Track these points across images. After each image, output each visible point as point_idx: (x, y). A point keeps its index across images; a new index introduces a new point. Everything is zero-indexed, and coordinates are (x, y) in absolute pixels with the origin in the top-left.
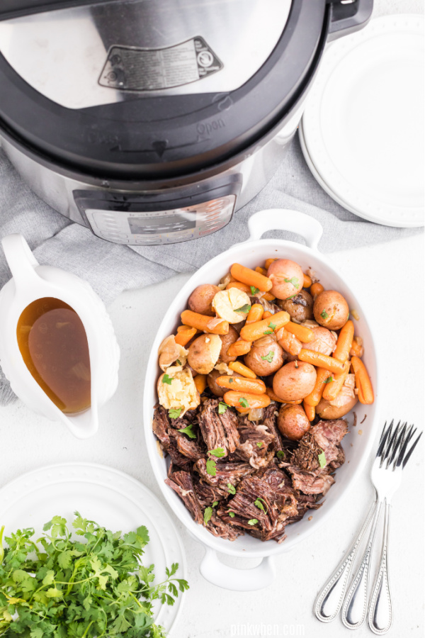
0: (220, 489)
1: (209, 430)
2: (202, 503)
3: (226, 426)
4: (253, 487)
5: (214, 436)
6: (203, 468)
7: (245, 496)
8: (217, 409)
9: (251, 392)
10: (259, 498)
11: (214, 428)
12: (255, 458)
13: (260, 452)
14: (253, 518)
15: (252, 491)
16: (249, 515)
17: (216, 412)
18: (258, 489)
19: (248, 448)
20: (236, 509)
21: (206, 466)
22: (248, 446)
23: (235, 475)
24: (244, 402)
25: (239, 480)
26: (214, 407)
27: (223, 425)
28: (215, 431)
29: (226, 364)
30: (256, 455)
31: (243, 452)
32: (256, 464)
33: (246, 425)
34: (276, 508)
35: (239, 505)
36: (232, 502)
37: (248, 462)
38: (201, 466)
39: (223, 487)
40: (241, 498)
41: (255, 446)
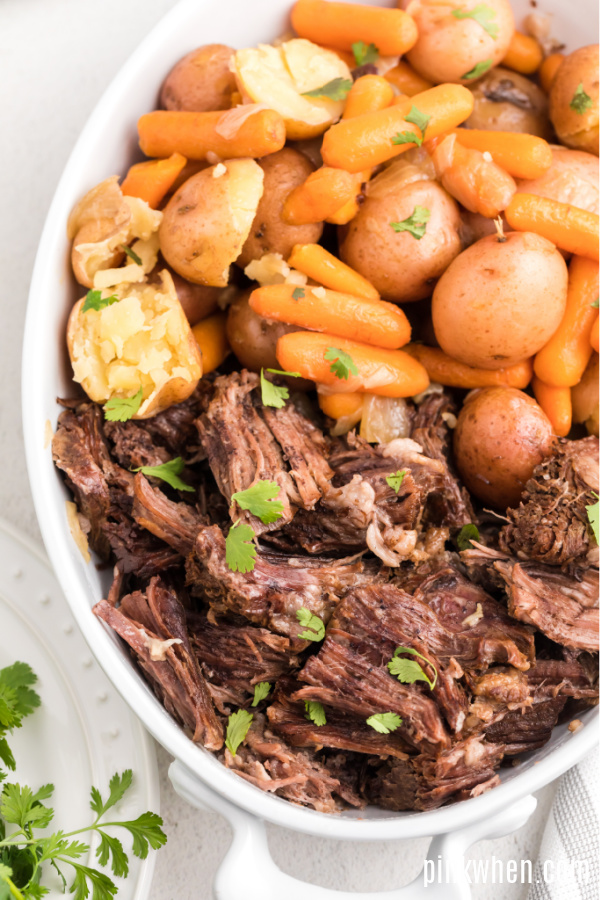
0: (275, 632)
1: (232, 450)
2: (219, 694)
3: (287, 442)
4: (379, 613)
5: (248, 464)
6: (215, 556)
7: (357, 647)
8: (256, 394)
9: (367, 340)
10: (403, 647)
11: (249, 444)
12: (383, 528)
13: (400, 509)
14: (383, 709)
15: (380, 626)
16: (372, 702)
17: (254, 404)
18: (398, 621)
19: (361, 495)
20: (329, 683)
21: (223, 549)
22: (360, 490)
23: (324, 585)
24: (342, 359)
25: (334, 597)
26: (248, 388)
27: (277, 442)
28: (253, 454)
29: (279, 257)
30: (387, 520)
31: (346, 511)
32: (388, 545)
33: (354, 449)
34: (459, 674)
35: (337, 672)
36: (315, 663)
37: (364, 546)
38: (209, 550)
39: (282, 625)
40: (342, 650)
41: (383, 489)
